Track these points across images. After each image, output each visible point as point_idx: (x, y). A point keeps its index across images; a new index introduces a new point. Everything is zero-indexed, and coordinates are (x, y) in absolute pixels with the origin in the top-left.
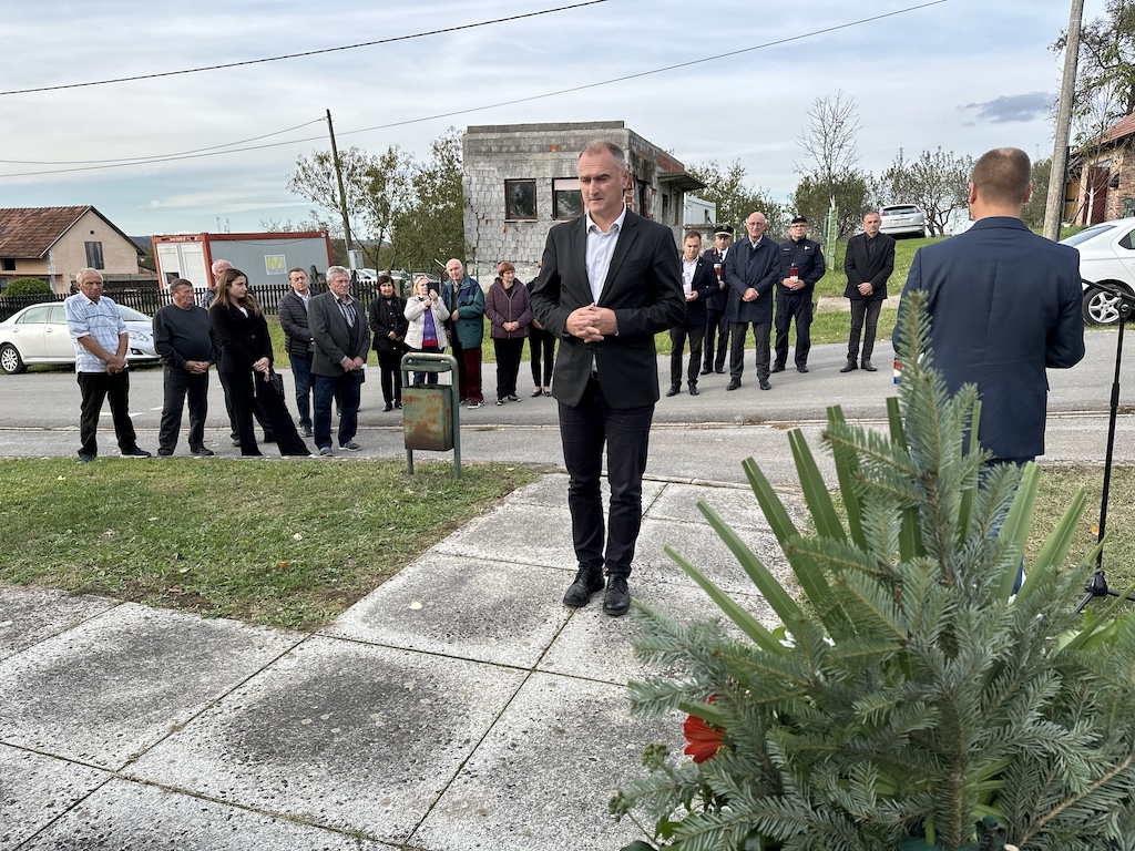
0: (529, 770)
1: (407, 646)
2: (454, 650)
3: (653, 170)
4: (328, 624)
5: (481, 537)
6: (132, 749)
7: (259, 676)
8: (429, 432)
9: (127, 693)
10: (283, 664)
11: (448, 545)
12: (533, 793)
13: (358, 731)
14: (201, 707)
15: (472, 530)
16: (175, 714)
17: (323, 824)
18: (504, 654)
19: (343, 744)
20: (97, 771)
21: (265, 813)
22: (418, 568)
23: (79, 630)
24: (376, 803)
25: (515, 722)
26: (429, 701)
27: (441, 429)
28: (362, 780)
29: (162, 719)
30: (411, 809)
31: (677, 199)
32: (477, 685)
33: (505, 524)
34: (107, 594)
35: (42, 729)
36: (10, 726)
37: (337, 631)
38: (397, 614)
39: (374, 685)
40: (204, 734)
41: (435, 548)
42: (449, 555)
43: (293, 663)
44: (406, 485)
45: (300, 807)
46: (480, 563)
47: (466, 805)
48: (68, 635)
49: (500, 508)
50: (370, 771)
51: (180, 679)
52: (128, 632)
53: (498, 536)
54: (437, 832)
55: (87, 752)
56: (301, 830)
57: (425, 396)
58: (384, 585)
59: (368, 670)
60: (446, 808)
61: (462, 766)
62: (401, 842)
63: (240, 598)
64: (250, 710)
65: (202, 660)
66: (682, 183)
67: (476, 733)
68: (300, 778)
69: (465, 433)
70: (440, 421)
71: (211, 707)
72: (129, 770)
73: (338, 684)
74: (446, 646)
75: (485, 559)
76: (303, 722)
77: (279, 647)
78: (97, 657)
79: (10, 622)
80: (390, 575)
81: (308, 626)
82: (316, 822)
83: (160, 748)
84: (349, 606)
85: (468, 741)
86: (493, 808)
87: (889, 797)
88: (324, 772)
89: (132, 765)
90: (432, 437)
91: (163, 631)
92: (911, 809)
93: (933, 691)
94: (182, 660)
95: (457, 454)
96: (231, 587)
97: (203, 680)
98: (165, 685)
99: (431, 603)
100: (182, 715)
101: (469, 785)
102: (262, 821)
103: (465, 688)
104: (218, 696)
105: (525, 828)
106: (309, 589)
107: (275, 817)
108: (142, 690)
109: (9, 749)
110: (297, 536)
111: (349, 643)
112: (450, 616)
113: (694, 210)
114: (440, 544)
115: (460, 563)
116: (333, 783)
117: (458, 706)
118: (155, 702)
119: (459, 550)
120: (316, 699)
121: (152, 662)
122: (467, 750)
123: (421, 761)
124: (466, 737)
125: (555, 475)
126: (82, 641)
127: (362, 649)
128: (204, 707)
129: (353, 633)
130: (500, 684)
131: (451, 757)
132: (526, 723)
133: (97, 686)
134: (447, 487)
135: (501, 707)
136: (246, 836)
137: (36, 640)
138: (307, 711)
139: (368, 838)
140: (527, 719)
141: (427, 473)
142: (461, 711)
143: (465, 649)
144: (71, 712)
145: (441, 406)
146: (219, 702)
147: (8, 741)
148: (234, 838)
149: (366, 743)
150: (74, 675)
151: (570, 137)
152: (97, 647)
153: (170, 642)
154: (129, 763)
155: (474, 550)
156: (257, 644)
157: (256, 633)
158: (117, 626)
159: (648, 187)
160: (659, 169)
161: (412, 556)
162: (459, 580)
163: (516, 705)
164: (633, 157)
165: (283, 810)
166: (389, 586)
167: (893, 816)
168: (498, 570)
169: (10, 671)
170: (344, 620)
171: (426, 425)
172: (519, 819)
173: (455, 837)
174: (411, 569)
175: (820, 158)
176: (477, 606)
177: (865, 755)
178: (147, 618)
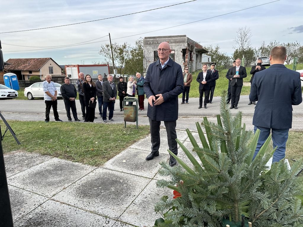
0: (149, 204)
1: (121, 171)
2: (133, 173)
3: (194, 48)
4: (102, 165)
5: (142, 144)
6: (54, 193)
7: (85, 177)
8: (130, 117)
9: (54, 179)
10: (91, 174)
11: (134, 146)
12: (150, 209)
13: (108, 191)
14: (71, 183)
15: (140, 142)
16: (64, 185)
17: (98, 214)
18: (145, 174)
19: (104, 195)
20: (46, 198)
21: (84, 210)
22: (126, 152)
23: (43, 164)
24: (111, 209)
25: (147, 192)
26: (126, 185)
27: (133, 116)
28: (108, 204)
29: (61, 186)
30: (119, 211)
31: (200, 55)
32: (138, 182)
33: (148, 141)
34: (50, 155)
35: (34, 187)
36: (26, 186)
37: (105, 167)
38: (120, 163)
39: (113, 180)
40: (71, 190)
41: (130, 147)
42: (133, 149)
43: (93, 174)
44: (124, 130)
45: (92, 209)
46: (141, 151)
47: (133, 211)
48: (41, 165)
49: (147, 137)
50: (110, 201)
51: (66, 177)
52: (54, 165)
53: (146, 144)
54: (125, 217)
55: (43, 193)
56: (93, 215)
57: (129, 108)
58: (117, 156)
59: (111, 177)
60: (128, 212)
61: (133, 202)
62: (116, 219)
63: (82, 157)
64: (82, 185)
65: (72, 173)
66: (202, 51)
67: (137, 194)
68: (93, 202)
69: (139, 117)
70: (133, 114)
71: (73, 184)
72: (53, 198)
73: (104, 180)
74: (131, 172)
75: (143, 150)
76: (95, 189)
77: (90, 170)
78: (47, 170)
79: (27, 161)
80: (119, 153)
81: (97, 165)
82: (96, 213)
83: (60, 193)
84: (108, 161)
85: (135, 196)
86: (140, 212)
87: (220, 210)
88: (99, 201)
89: (54, 197)
90: (131, 118)
91: (63, 165)
92: (225, 212)
93: (227, 184)
94: (67, 172)
95: (137, 123)
96: (80, 155)
97: (72, 177)
98: (62, 178)
99: (128, 161)
100: (66, 185)
101: (134, 206)
102: (83, 212)
103: (135, 182)
104: (75, 181)
105: (147, 218)
106: (98, 156)
107: (87, 211)
108: (57, 179)
109: (26, 191)
110: (96, 142)
111: (107, 170)
112: (133, 164)
113: (205, 58)
114: (131, 146)
115: (136, 151)
116: (101, 204)
117: (133, 187)
118: (60, 182)
119: (136, 148)
120: (98, 183)
121: (60, 172)
122: (134, 198)
123: (122, 200)
124: (134, 195)
125: (162, 129)
126: (44, 166)
127: (110, 171)
128: (71, 184)
129: (108, 167)
130: (144, 182)
131: (130, 199)
132: (150, 192)
133: (47, 177)
134: (134, 131)
135: (144, 188)
136: (79, 215)
137: (33, 165)
138: (96, 186)
139: (108, 218)
140: (150, 191)
141: (130, 127)
142: (133, 188)
143: (136, 173)
144: (40, 183)
145: (133, 110)
146: (75, 183)
147: (26, 189)
148: (76, 216)
149: (110, 195)
150: (41, 174)
151: (171, 39)
152: (47, 168)
153: (64, 167)
154: (53, 196)
155: (140, 148)
156: (85, 169)
157: (85, 166)
158: (52, 163)
159: (192, 52)
160: (195, 47)
161: (124, 148)
162: (135, 155)
163: (147, 187)
164: (188, 44)
165: (88, 210)
166: (118, 156)
167: (220, 214)
168: (146, 153)
169: (27, 173)
170: (106, 164)
171: (129, 115)
172: (146, 216)
173: (129, 219)
174: (124, 152)
175: (240, 44)
176: (140, 162)
177: (213, 199)
178: (59, 161)
